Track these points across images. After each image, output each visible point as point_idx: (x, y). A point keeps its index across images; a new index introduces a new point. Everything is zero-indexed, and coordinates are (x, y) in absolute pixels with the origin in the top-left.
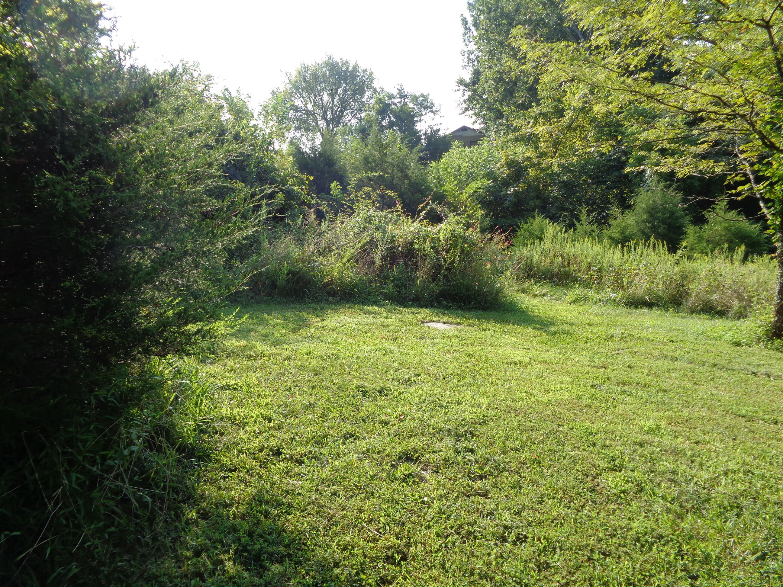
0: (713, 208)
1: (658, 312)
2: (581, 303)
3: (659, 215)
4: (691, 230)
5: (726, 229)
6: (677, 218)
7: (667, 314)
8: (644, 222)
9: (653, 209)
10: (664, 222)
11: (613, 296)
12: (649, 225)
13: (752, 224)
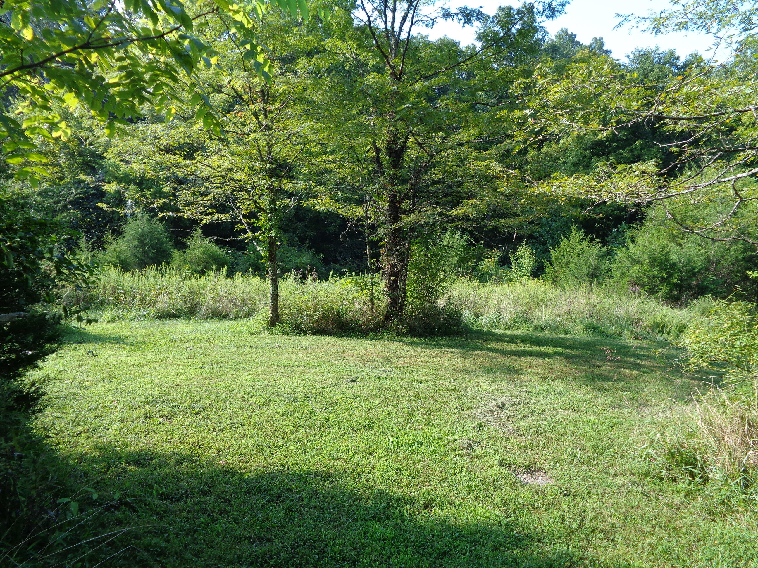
0: (192, 237)
1: (184, 321)
2: (120, 321)
3: (148, 241)
4: (176, 254)
5: (203, 253)
6: (163, 243)
7: (191, 321)
8: (135, 247)
9: (142, 236)
10: (152, 247)
11: (144, 312)
12: (140, 250)
13: (220, 248)
